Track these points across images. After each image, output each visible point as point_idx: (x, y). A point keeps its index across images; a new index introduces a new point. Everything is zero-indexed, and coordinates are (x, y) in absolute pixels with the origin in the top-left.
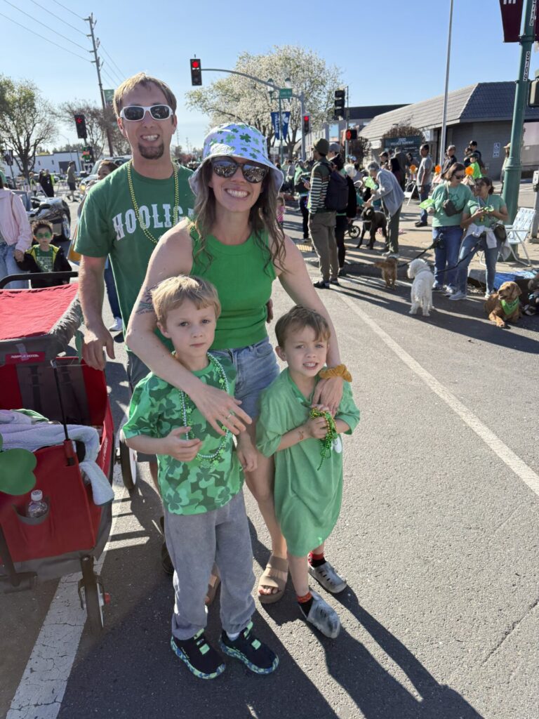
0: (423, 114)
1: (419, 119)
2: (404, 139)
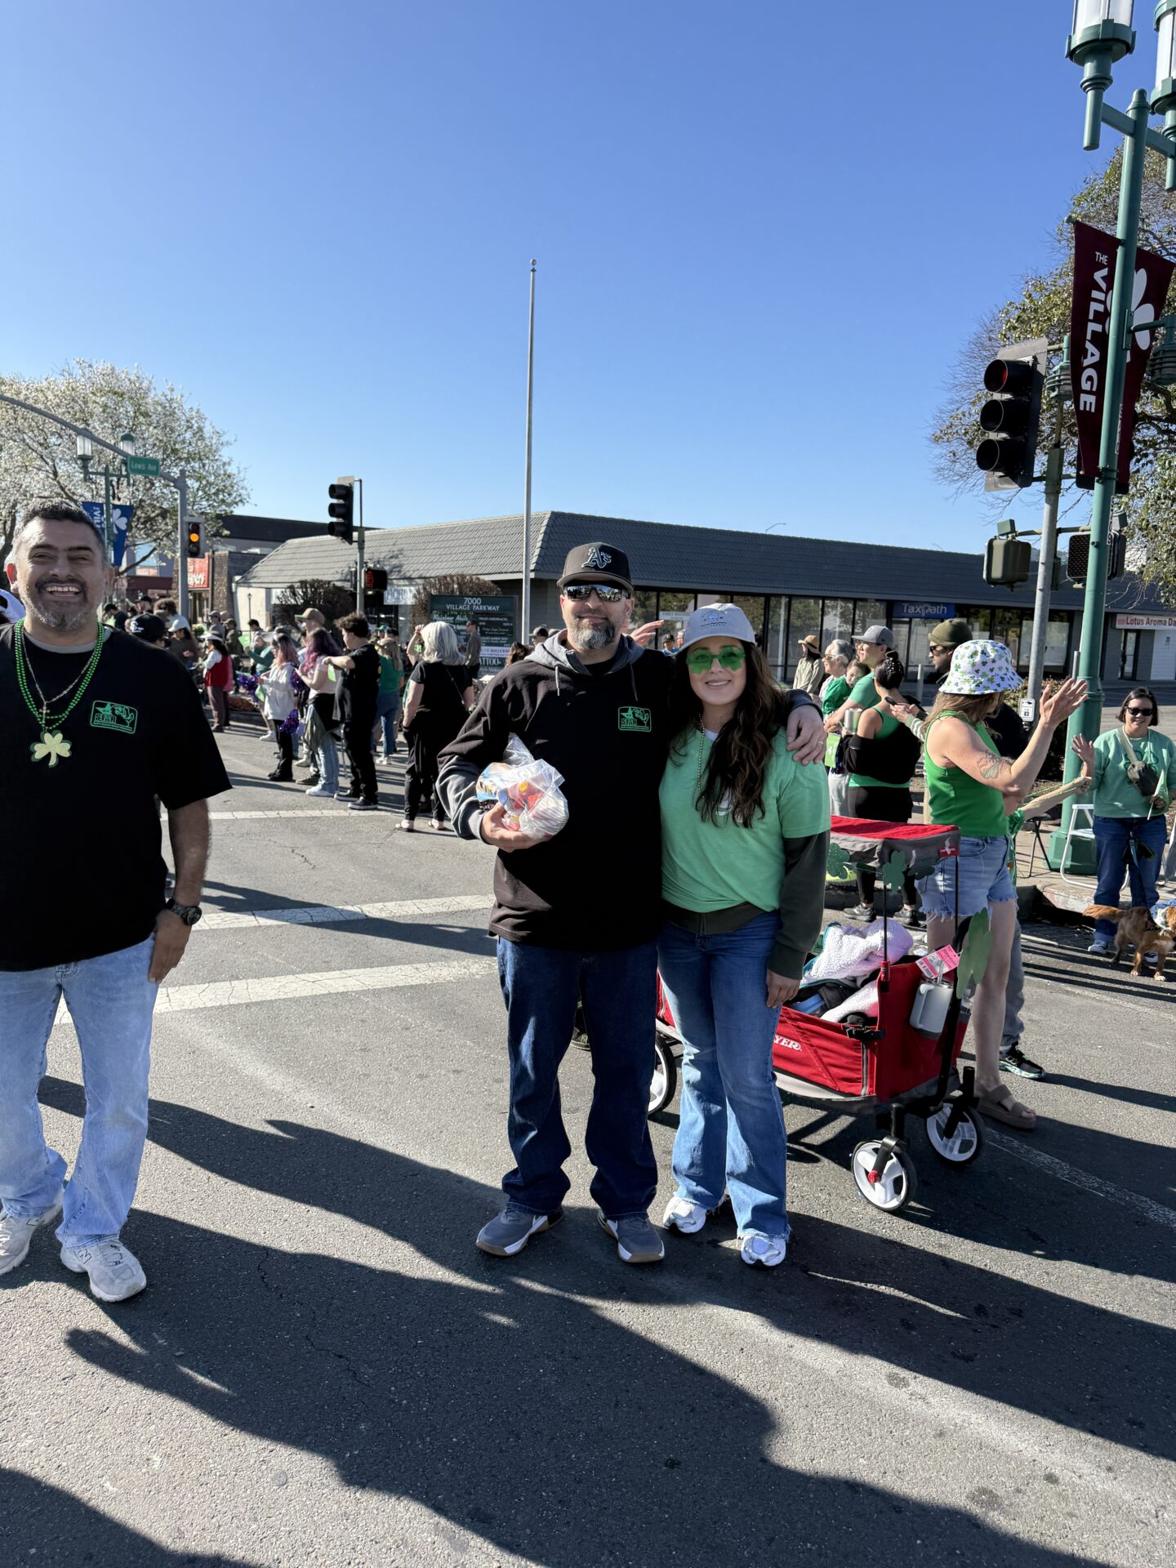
2: (478, 601)
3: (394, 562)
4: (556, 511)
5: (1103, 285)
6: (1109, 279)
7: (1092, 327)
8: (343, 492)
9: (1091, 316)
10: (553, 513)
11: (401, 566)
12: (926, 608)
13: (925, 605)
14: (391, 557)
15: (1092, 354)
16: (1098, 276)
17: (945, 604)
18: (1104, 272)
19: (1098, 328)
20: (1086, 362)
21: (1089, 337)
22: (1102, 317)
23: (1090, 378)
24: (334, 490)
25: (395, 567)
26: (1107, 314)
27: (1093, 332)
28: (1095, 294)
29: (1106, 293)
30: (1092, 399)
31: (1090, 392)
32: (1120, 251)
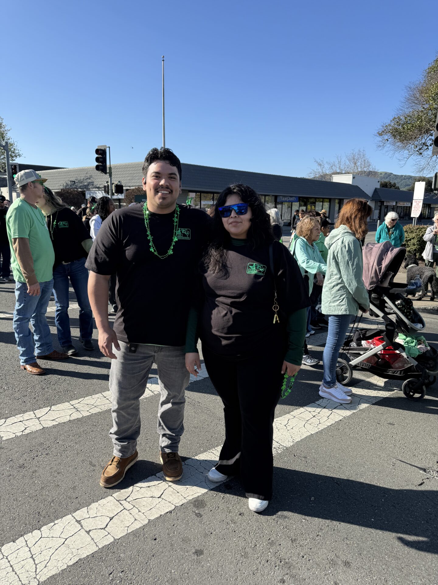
3: (89, 181)
8: (101, 152)
11: (93, 182)
12: (288, 198)
13: (288, 197)
14: (87, 179)
17: (295, 197)
24: (97, 151)
25: (90, 183)
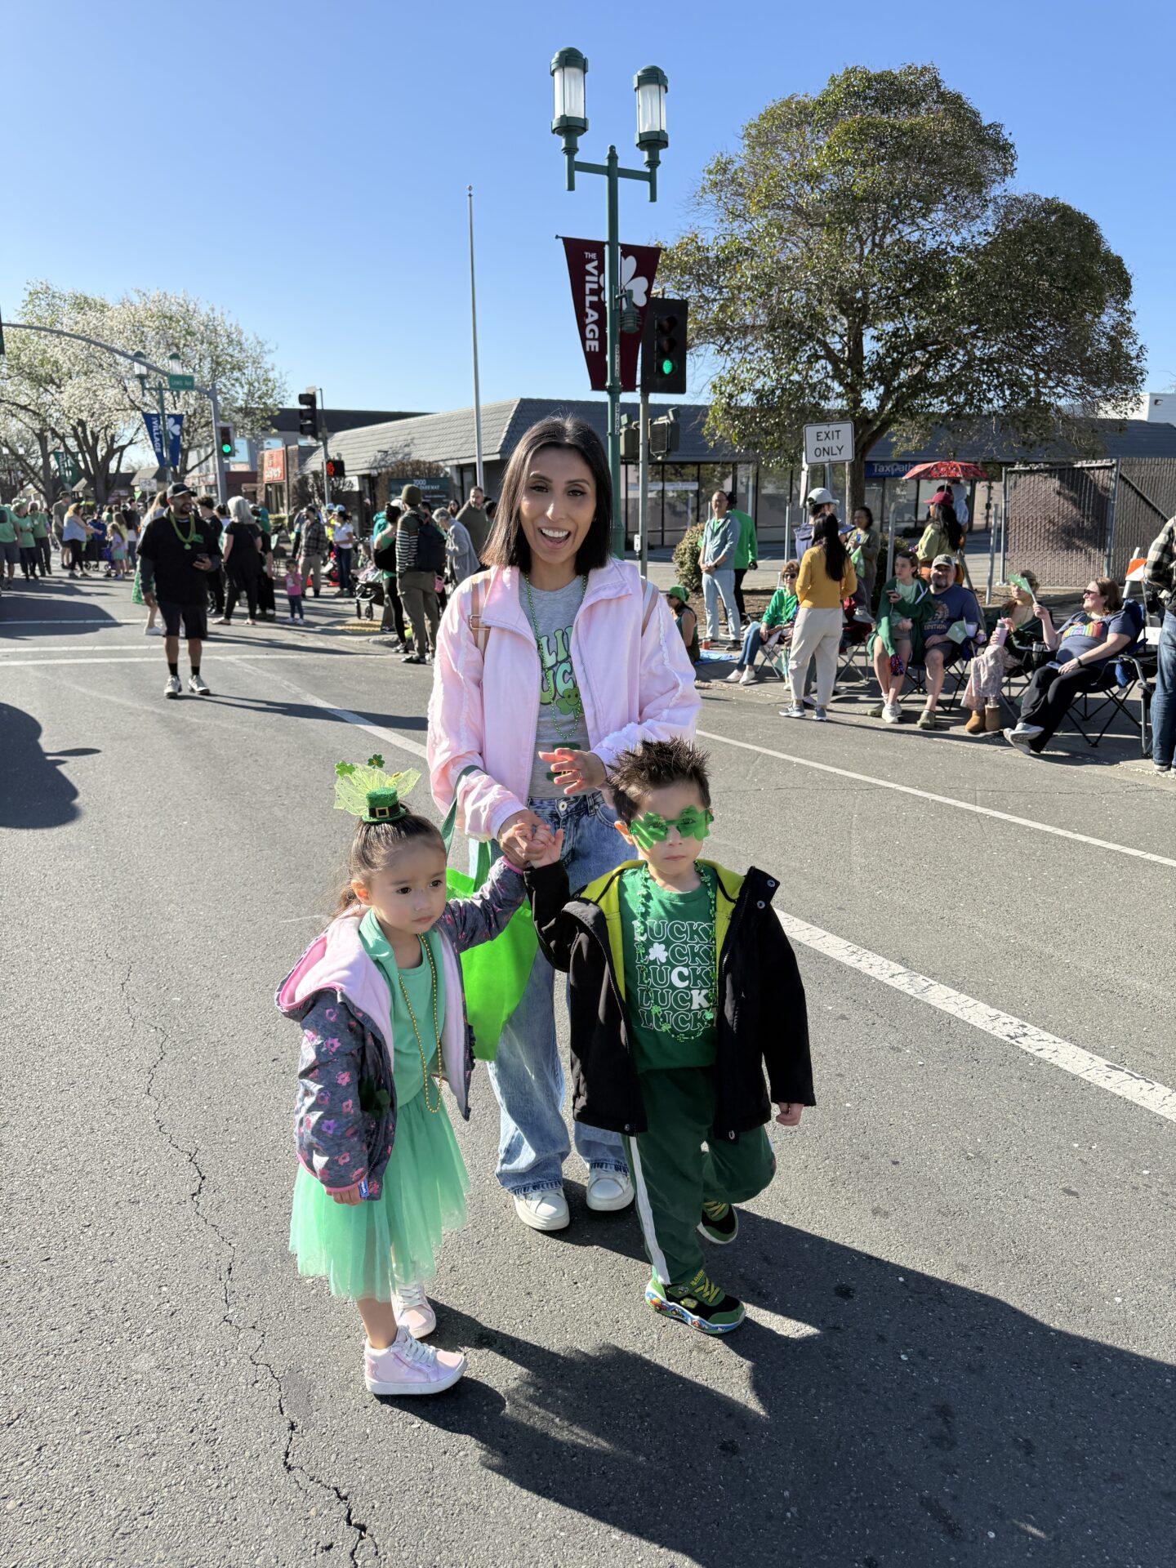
0: (434, 439)
1: (428, 446)
2: (423, 482)
4: (525, 397)
5: (596, 272)
6: (600, 268)
7: (589, 299)
8: (309, 399)
9: (587, 292)
10: (522, 400)
15: (592, 315)
16: (589, 267)
18: (595, 263)
19: (595, 299)
20: (588, 321)
21: (587, 304)
22: (599, 291)
23: (592, 331)
26: (601, 289)
27: (591, 302)
28: (588, 278)
29: (599, 276)
30: (596, 343)
31: (594, 339)
32: (607, 248)
